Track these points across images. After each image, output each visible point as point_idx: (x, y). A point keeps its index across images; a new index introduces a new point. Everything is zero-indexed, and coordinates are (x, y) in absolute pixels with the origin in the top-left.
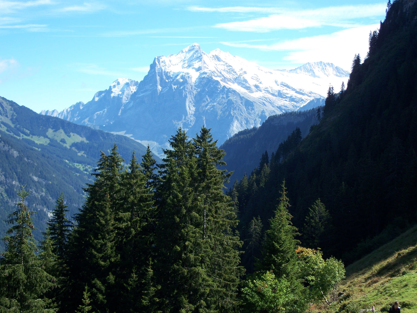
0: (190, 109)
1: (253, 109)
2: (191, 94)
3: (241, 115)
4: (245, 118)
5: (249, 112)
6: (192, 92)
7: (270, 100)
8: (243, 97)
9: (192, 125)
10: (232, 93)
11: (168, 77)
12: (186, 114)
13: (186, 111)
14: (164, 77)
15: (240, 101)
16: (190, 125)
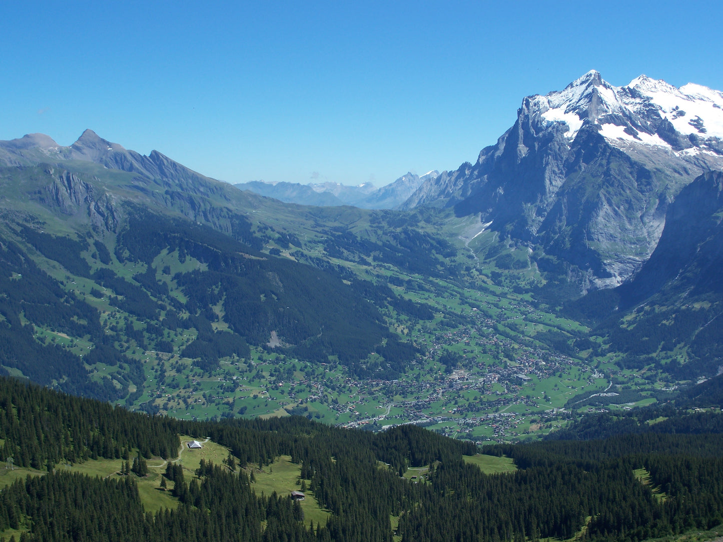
0: (551, 183)
1: (649, 184)
2: (556, 159)
3: (620, 194)
4: (626, 200)
5: (641, 188)
6: (559, 155)
7: (705, 163)
8: (635, 163)
9: (548, 210)
10: (616, 157)
11: (538, 129)
12: (543, 193)
13: (544, 187)
14: (532, 130)
15: (629, 170)
16: (545, 210)
